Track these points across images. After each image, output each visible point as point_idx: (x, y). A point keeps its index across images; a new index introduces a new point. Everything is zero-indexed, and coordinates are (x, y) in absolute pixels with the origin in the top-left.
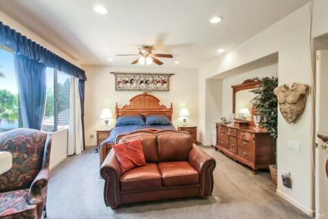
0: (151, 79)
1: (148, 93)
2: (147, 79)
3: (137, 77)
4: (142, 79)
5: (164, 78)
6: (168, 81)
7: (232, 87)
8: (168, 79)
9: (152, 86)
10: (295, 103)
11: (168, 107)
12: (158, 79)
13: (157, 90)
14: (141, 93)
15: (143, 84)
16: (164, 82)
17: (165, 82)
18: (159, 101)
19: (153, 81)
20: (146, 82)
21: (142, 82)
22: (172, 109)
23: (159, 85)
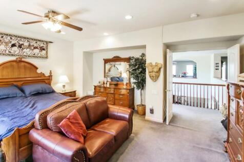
0: (26, 44)
1: (23, 60)
2: (21, 43)
3: (7, 39)
4: (13, 42)
5: (42, 45)
6: (47, 48)
7: (104, 59)
8: (47, 46)
9: (27, 51)
10: (157, 72)
11: (47, 74)
12: (35, 45)
13: (34, 56)
14: (14, 58)
15: (15, 48)
16: (42, 49)
17: (44, 49)
18: (37, 68)
19: (29, 45)
20: (20, 46)
21: (13, 45)
22: (50, 76)
23: (36, 51)
